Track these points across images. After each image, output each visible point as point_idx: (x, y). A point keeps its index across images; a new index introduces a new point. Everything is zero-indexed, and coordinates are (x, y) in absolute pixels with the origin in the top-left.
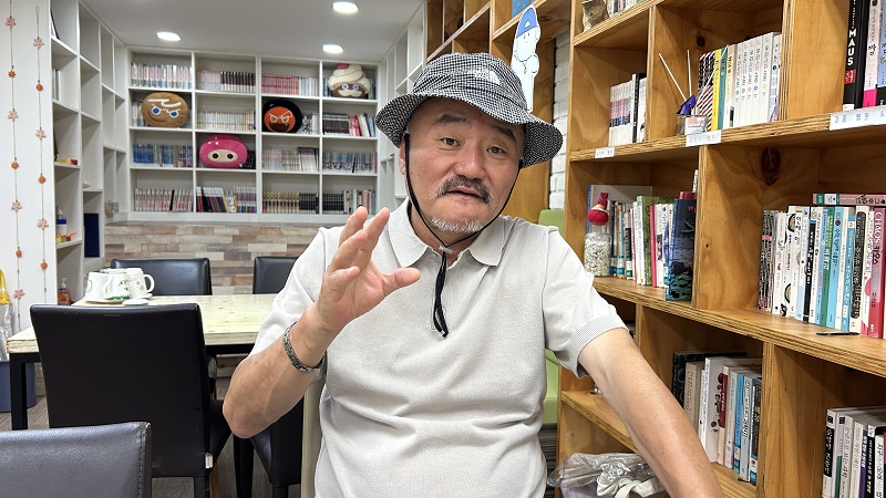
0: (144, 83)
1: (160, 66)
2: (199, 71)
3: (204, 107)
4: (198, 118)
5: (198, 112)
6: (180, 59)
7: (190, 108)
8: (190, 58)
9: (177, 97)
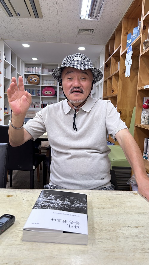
0: (28, 72)
1: (32, 67)
2: (42, 69)
3: (44, 79)
4: (42, 82)
5: (42, 80)
6: (38, 65)
7: (40, 79)
8: (40, 65)
9: (37, 76)
